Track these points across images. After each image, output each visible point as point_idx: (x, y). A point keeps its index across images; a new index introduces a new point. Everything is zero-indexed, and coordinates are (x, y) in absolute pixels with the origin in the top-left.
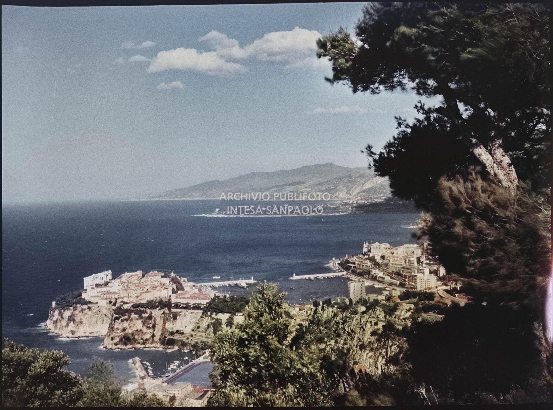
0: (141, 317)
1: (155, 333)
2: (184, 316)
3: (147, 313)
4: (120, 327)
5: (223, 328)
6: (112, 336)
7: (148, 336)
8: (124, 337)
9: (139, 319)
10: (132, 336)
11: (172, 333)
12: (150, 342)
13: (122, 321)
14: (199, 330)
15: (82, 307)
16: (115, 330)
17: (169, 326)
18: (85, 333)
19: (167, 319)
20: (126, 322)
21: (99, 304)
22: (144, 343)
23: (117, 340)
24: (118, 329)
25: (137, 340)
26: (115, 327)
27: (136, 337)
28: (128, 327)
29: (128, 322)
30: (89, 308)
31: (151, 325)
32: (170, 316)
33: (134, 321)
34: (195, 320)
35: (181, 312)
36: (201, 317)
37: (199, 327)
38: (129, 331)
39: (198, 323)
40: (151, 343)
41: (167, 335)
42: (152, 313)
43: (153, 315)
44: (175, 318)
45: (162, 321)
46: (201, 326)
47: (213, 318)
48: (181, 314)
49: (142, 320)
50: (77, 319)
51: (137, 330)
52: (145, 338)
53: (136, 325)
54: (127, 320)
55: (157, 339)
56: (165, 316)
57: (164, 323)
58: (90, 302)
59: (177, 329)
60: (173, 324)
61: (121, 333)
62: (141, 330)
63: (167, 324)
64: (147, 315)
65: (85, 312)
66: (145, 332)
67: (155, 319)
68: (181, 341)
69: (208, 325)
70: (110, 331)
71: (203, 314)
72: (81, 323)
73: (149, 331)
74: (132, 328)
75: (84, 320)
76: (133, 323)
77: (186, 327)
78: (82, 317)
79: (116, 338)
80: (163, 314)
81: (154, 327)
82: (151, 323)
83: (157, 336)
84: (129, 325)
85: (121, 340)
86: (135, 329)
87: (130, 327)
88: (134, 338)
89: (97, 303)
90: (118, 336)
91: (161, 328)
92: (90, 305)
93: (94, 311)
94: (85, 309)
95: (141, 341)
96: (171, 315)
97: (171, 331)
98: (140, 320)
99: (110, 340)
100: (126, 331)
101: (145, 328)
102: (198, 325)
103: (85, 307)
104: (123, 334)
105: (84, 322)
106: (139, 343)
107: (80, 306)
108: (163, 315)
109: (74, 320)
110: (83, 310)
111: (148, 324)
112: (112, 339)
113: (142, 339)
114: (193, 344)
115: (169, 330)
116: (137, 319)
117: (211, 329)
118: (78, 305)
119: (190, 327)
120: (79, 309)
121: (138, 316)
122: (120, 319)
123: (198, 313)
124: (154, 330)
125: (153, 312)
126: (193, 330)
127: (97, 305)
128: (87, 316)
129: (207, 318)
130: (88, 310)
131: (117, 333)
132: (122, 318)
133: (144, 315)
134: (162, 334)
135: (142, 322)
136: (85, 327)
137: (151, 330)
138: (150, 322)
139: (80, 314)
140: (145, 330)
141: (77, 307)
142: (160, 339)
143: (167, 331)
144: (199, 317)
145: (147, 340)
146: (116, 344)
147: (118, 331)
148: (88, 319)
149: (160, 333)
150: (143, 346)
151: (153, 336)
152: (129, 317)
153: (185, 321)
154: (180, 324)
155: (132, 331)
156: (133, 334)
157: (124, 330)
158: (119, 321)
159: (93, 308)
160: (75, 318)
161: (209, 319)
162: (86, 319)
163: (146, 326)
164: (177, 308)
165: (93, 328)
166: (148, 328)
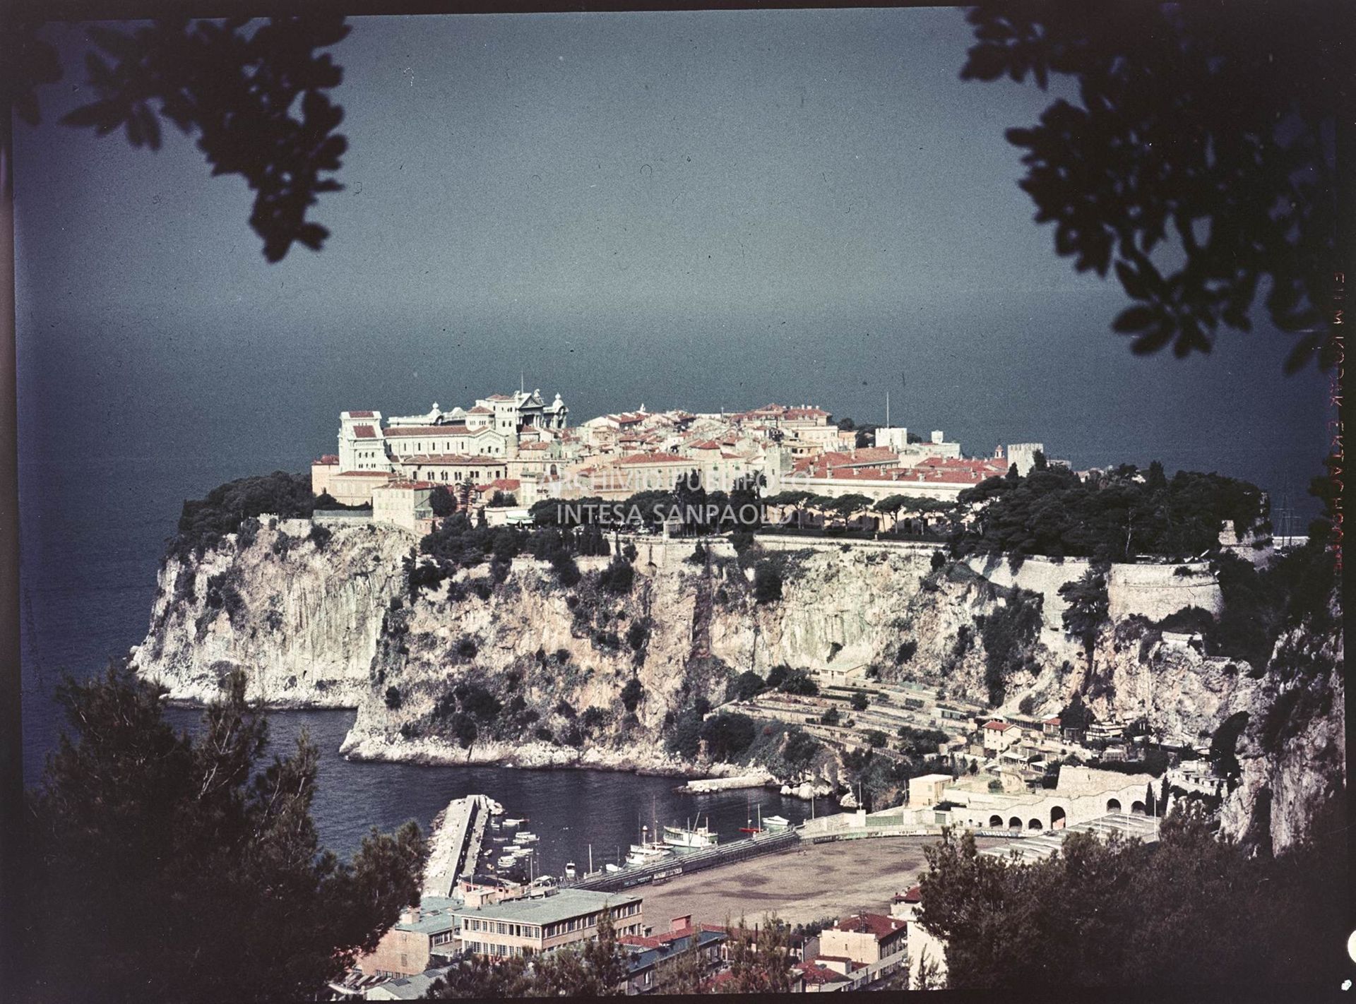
0: (567, 576)
1: (642, 675)
2: (828, 579)
3: (604, 551)
4: (442, 632)
5: (1043, 648)
6: (393, 681)
7: (599, 696)
8: (463, 691)
9: (553, 586)
10: (511, 689)
11: (748, 686)
12: (611, 731)
13: (457, 594)
14: (906, 667)
15: (281, 526)
16: (412, 649)
17: (735, 641)
18: (293, 681)
19: (723, 597)
20: (477, 601)
21: (378, 517)
22: (575, 738)
23: (424, 706)
24: (428, 640)
25: (533, 716)
26: (416, 630)
27: (534, 696)
28: (490, 635)
29: (493, 600)
30: (321, 537)
31: (623, 629)
32: (743, 579)
33: (525, 595)
34: (887, 607)
35: (808, 554)
36: (928, 586)
37: (907, 651)
38: (494, 660)
39: (904, 626)
40: (619, 741)
41: (716, 692)
42: (631, 553)
43: (640, 565)
44: (769, 591)
45: (688, 607)
46: (923, 644)
47: (994, 592)
48: (806, 564)
49: (571, 593)
50: (256, 605)
51: (541, 653)
52: (582, 708)
53: (536, 623)
54: (483, 589)
55: (653, 712)
56: (707, 572)
57: (701, 617)
58: (328, 503)
59: (778, 662)
60: (757, 631)
61: (449, 669)
62: (563, 655)
63: (716, 628)
64: (601, 564)
65: (293, 555)
66: (584, 668)
67: (648, 587)
68: (793, 729)
69: (963, 631)
70: (386, 654)
71: (937, 561)
72: (274, 621)
73: (607, 665)
74: (510, 640)
75: (290, 609)
76: (519, 610)
77: (837, 647)
78: (281, 585)
79: (417, 696)
80: (693, 560)
81: (639, 636)
82: (622, 616)
83: (656, 695)
84: (496, 618)
85: (443, 711)
86: (527, 645)
87: (503, 631)
88: (519, 703)
89: (367, 508)
90: (429, 687)
91: (686, 646)
92: (323, 519)
93: (349, 554)
94: (296, 542)
95: (559, 722)
96: (750, 574)
97: (742, 670)
98: (557, 593)
99: (382, 703)
100: (479, 661)
101: (586, 642)
102: (906, 637)
103: (298, 527)
104: (457, 671)
105: (291, 619)
106: (544, 734)
107: (273, 524)
108: (699, 570)
109: (235, 606)
110: (284, 545)
111: (606, 617)
112: (395, 700)
113: (565, 709)
114: (850, 749)
115: (730, 663)
116: (541, 586)
117: (977, 659)
118: (264, 519)
119: (864, 651)
120: (266, 539)
121: (547, 565)
122: (445, 583)
123: (908, 558)
124: (639, 661)
125: (642, 549)
126: (873, 671)
127: (364, 521)
128: (306, 581)
129: (959, 589)
130: (312, 545)
131: (427, 665)
132: (459, 577)
133: (584, 564)
134: (686, 688)
135: (572, 603)
136: (294, 649)
137: (624, 663)
138: (620, 605)
139: (271, 569)
140: (585, 656)
141: (258, 526)
142: (670, 718)
143: (720, 667)
144: (914, 588)
145: (595, 716)
146: (410, 733)
147: (426, 655)
148: (311, 599)
149: (675, 683)
150: (563, 755)
151: (633, 695)
152: (500, 573)
153: (830, 609)
154: (800, 632)
155: (511, 659)
156: (514, 677)
157: (466, 648)
158: (440, 595)
159: (341, 535)
160: (243, 593)
161: (973, 595)
162: (302, 597)
163: (591, 632)
164: (791, 528)
165: (339, 656)
166: (606, 642)
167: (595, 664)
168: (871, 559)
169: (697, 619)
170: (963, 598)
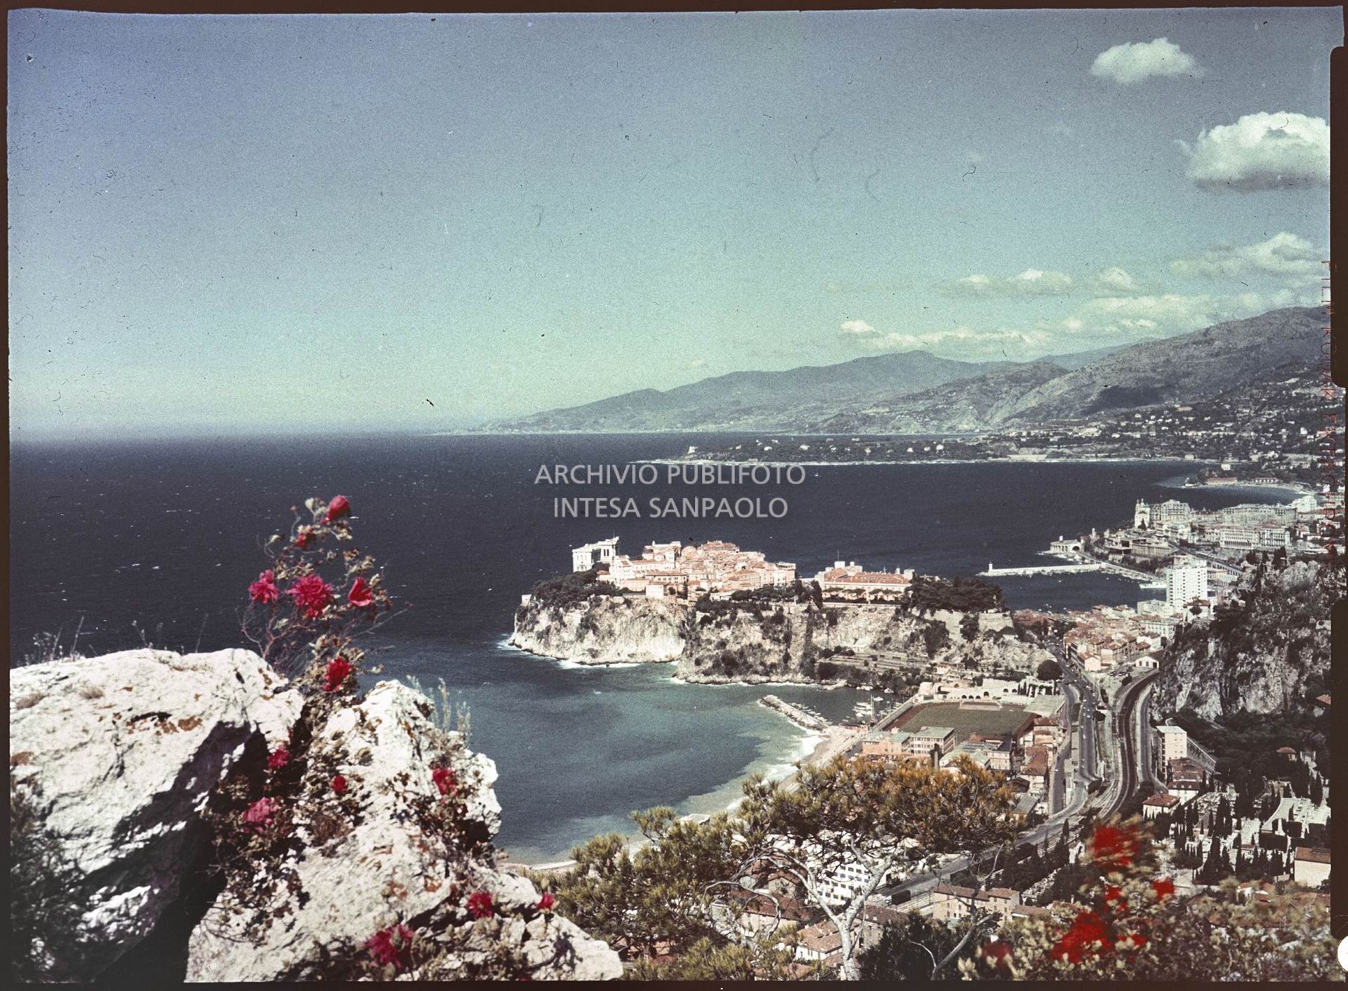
0: (759, 618)
1: (789, 651)
2: (854, 617)
3: (771, 609)
4: (713, 638)
5: (951, 640)
6: (696, 656)
7: (773, 659)
8: (724, 659)
9: (754, 622)
10: (741, 657)
11: (827, 653)
12: (779, 670)
13: (719, 625)
14: (888, 646)
15: (611, 599)
16: (703, 644)
17: (820, 638)
18: (619, 654)
19: (816, 624)
20: (725, 627)
21: (649, 594)
22: (767, 674)
23: (708, 664)
24: (709, 642)
25: (751, 666)
26: (703, 638)
27: (751, 660)
28: (731, 639)
29: (732, 627)
30: (628, 603)
31: (781, 636)
32: (822, 617)
33: (744, 625)
34: (877, 626)
35: (845, 609)
36: (895, 619)
37: (888, 641)
38: (733, 647)
39: (886, 632)
40: (783, 674)
41: (816, 656)
42: (781, 609)
43: (785, 613)
44: (833, 622)
45: (804, 627)
46: (893, 638)
47: (925, 621)
48: (846, 612)
49: (761, 624)
50: (603, 626)
51: (751, 645)
52: (768, 663)
53: (748, 634)
54: (728, 624)
55: (795, 662)
56: (810, 617)
57: (809, 631)
58: (626, 591)
59: (837, 645)
60: (828, 635)
61: (717, 651)
62: (760, 645)
63: (814, 634)
64: (771, 614)
65: (617, 610)
66: (768, 649)
67: (789, 621)
68: (852, 668)
69: (913, 634)
70: (692, 646)
71: (897, 612)
72: (611, 633)
73: (776, 648)
74: (739, 640)
75: (617, 628)
76: (742, 630)
77: (856, 640)
78: (613, 621)
79: (706, 660)
80: (806, 611)
81: (787, 639)
82: (781, 631)
83: (795, 658)
84: (733, 633)
85: (716, 666)
86: (745, 642)
87: (736, 638)
88: (746, 662)
89: (643, 592)
90: (710, 657)
91: (804, 641)
92: (628, 597)
93: (639, 609)
94: (618, 605)
95: (760, 668)
96: (824, 616)
97: (824, 648)
98: (756, 624)
99: (693, 663)
100: (728, 648)
101: (768, 641)
102: (887, 636)
103: (618, 600)
104: (720, 652)
105: (617, 633)
106: (756, 672)
107: (607, 599)
108: (807, 615)
109: (595, 629)
110: (613, 607)
111: (775, 632)
112: (698, 662)
113: (762, 664)
114: (880, 674)
115: (820, 646)
116: (750, 622)
117: (921, 643)
118: (603, 597)
119: (868, 640)
120: (605, 605)
121: (751, 615)
122: (714, 622)
123: (884, 610)
124: (788, 646)
125: (786, 608)
126: (875, 647)
127: (643, 597)
128: (624, 619)
129: (908, 620)
130: (625, 606)
131: (709, 650)
132: (719, 619)
133: (764, 614)
134: (805, 655)
135: (762, 627)
136: (618, 643)
137: (782, 647)
138: (780, 628)
139: (608, 615)
140: (767, 645)
141: (600, 600)
142: (801, 665)
143: (816, 649)
144: (888, 620)
145: (773, 666)
146: (706, 673)
147: (710, 647)
149: (800, 653)
150: (764, 679)
151: (787, 658)
152: (733, 617)
153: (854, 626)
154: (843, 635)
155: (739, 647)
156: (741, 653)
157: (723, 644)
158: (712, 626)
159: (636, 602)
160: (597, 624)
161: (915, 622)
162: (622, 623)
163: (770, 638)
164: (833, 599)
165: (635, 644)
166: (776, 641)
167: (772, 647)
168: (870, 610)
169: (807, 631)
170: (910, 624)
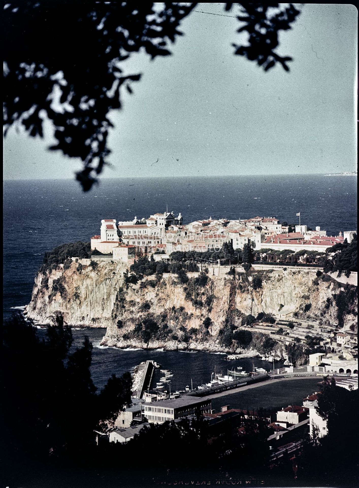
0: (184, 280)
1: (211, 316)
2: (279, 280)
3: (197, 270)
4: (138, 300)
6: (120, 318)
7: (195, 324)
8: (145, 322)
9: (178, 283)
10: (163, 321)
11: (250, 321)
12: (199, 336)
13: (143, 286)
14: (308, 313)
15: (79, 261)
16: (127, 306)
17: (244, 303)
18: (83, 318)
19: (240, 287)
20: (150, 288)
21: (115, 258)
22: (186, 339)
23: (131, 327)
24: (133, 303)
25: (171, 331)
26: (128, 299)
27: (171, 324)
28: (155, 301)
29: (156, 288)
30: (94, 265)
31: (204, 299)
32: (248, 280)
33: (168, 286)
34: (301, 291)
35: (272, 271)
36: (316, 283)
37: (308, 307)
38: (156, 310)
39: (307, 298)
40: (202, 341)
41: (238, 321)
42: (207, 271)
43: (210, 275)
44: (257, 284)
45: (227, 291)
46: (314, 305)
47: (340, 285)
48: (271, 275)
49: (185, 286)
50: (70, 291)
51: (174, 308)
52: (189, 328)
53: (172, 297)
54: (153, 284)
55: (215, 330)
56: (234, 278)
57: (232, 294)
58: (97, 253)
59: (261, 311)
60: (253, 300)
61: (140, 314)
62: (182, 309)
63: (238, 299)
64: (196, 275)
66: (189, 313)
67: (213, 283)
68: (266, 336)
69: (328, 300)
70: (117, 308)
71: (319, 274)
72: (77, 296)
73: (198, 312)
74: (163, 302)
75: (83, 292)
76: (166, 291)
77: (282, 306)
78: (79, 283)
79: (128, 323)
80: (229, 273)
81: (210, 301)
82: (203, 294)
83: (216, 323)
84: (157, 295)
85: (138, 329)
86: (169, 305)
87: (160, 300)
88: (166, 326)
89: (111, 254)
90: (133, 320)
91: (227, 306)
92: (95, 259)
93: (104, 271)
94: (86, 267)
95: (180, 333)
96: (250, 279)
97: (247, 314)
98: (179, 286)
99: (116, 326)
100: (151, 311)
101: (190, 304)
102: (308, 302)
103: (86, 262)
104: (143, 315)
105: (83, 295)
106: (175, 338)
107: (77, 260)
108: (231, 277)
109: (62, 290)
110: (81, 268)
111: (198, 294)
112: (120, 325)
113: (183, 329)
114: (287, 343)
115: (243, 312)
116: (174, 283)
117: (334, 310)
118: (74, 259)
119: (292, 307)
120: (74, 265)
121: (176, 275)
122: (139, 282)
123: (308, 273)
124: (210, 310)
125: (210, 270)
126: (296, 314)
127: (107, 259)
128: (88, 281)
129: (326, 284)
130: (91, 268)
131: (132, 312)
132: (144, 280)
133: (190, 275)
134: (227, 321)
135: (185, 289)
136: (84, 307)
137: (204, 311)
138: (203, 290)
139: (76, 277)
140: (190, 308)
141: (71, 261)
142: (221, 332)
143: (240, 314)
144: (310, 284)
145: (194, 331)
146: (126, 337)
147: (132, 309)
148: (90, 288)
149: (223, 319)
150: (182, 346)
151: (208, 323)
152: (159, 278)
153: (280, 291)
154: (268, 300)
155: (163, 310)
156: (164, 317)
157: (146, 306)
158: (137, 286)
159: (101, 264)
160: (66, 286)
161: (332, 286)
162: (87, 287)
163: (192, 300)
164: (265, 262)
165: (100, 308)
166: (198, 304)
167: (193, 312)
168: (294, 273)
169: (231, 295)
170: (328, 287)
